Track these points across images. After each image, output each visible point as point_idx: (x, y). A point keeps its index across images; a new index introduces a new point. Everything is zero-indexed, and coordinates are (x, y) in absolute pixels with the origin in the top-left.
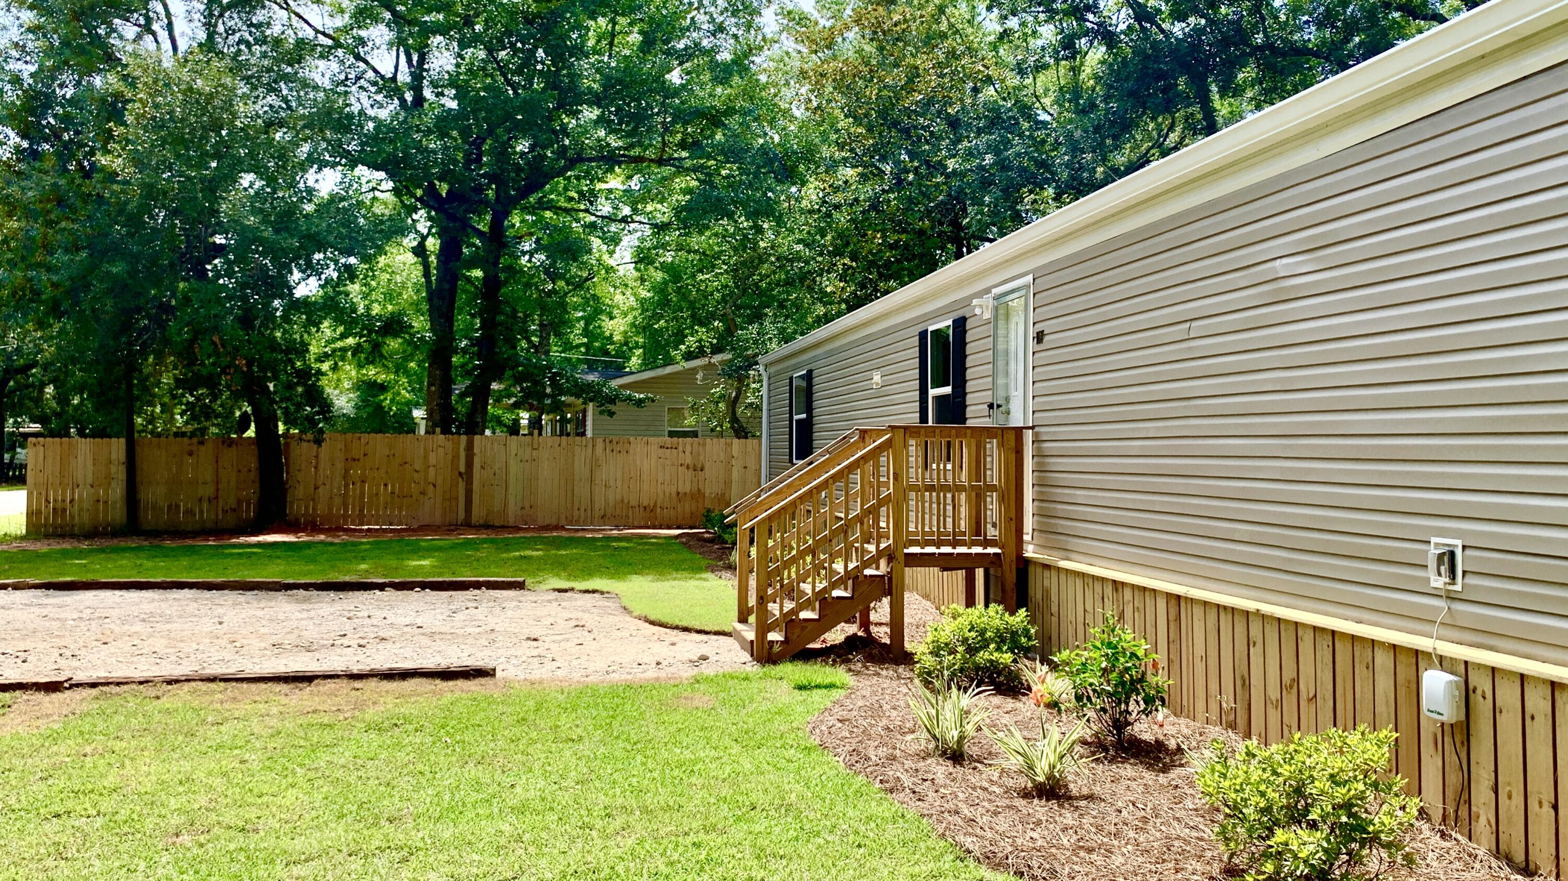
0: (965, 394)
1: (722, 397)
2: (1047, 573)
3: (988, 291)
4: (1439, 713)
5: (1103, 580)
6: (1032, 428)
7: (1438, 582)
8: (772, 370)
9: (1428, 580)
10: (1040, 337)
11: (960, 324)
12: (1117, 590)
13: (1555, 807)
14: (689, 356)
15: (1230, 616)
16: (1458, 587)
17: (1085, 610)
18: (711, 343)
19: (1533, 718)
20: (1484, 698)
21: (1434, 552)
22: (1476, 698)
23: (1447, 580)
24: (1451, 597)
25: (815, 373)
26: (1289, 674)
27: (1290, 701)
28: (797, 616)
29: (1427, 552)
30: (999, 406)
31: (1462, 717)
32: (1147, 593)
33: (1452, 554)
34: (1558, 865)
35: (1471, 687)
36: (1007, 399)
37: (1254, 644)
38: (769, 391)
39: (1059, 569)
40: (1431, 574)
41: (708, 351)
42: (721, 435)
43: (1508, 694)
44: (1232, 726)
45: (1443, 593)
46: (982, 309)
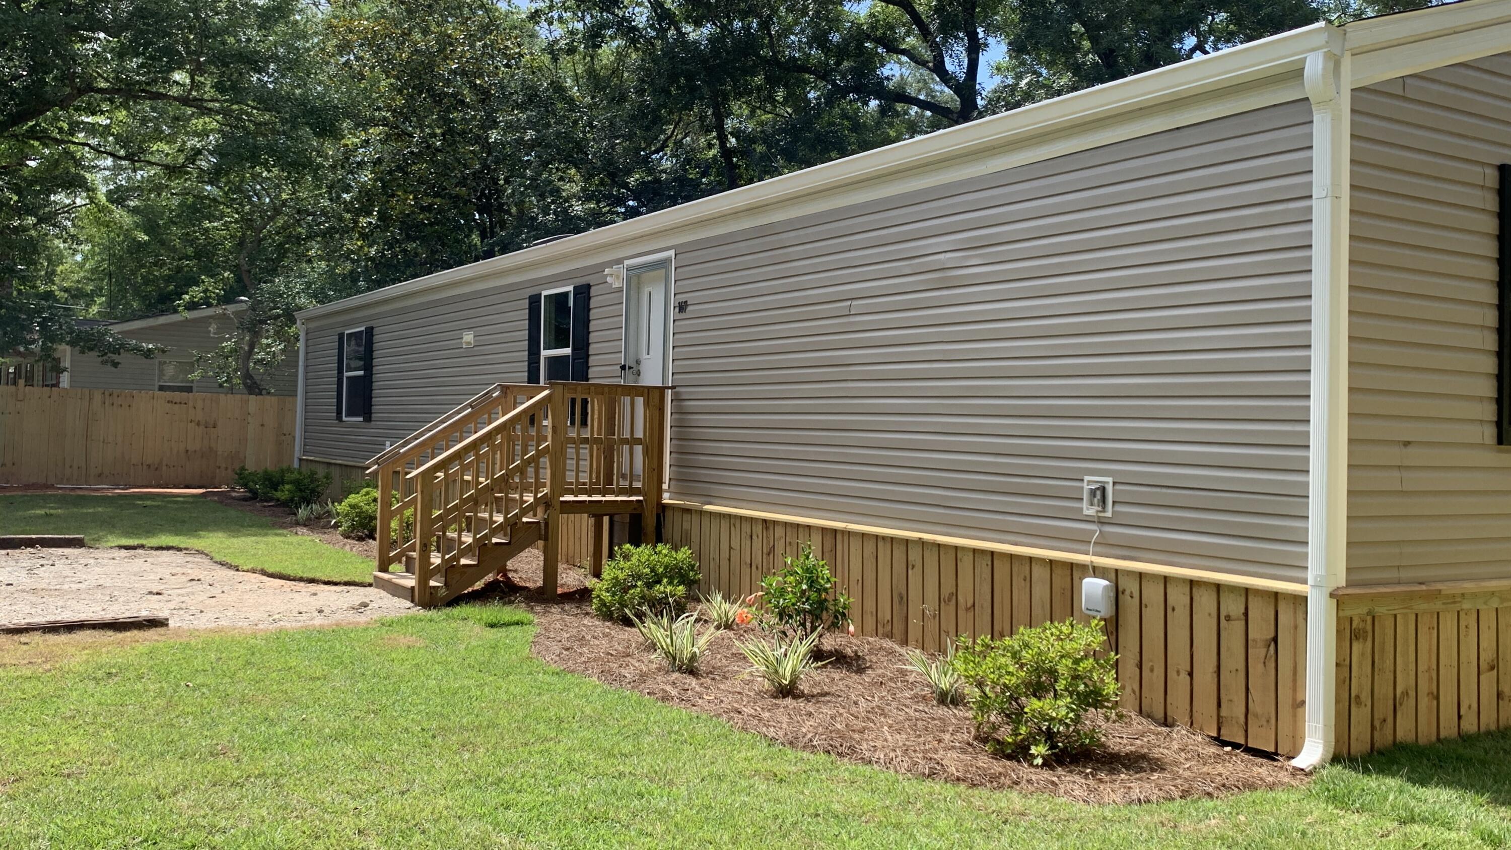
0: (588, 356)
1: (234, 351)
2: (687, 517)
3: (619, 261)
4: (1097, 611)
5: (752, 520)
6: (673, 388)
7: (1090, 511)
8: (312, 325)
9: (1082, 509)
10: (682, 307)
11: (583, 292)
12: (767, 528)
13: (1191, 674)
14: (192, 306)
15: (889, 545)
16: (1109, 514)
17: (730, 548)
18: (218, 295)
19: (1173, 609)
20: (1132, 597)
21: (1086, 487)
22: (1125, 599)
23: (1100, 509)
24: (1102, 522)
25: (375, 331)
26: (948, 589)
27: (949, 611)
28: (458, 562)
29: (1082, 488)
30: (630, 368)
31: (1114, 613)
32: (801, 530)
33: (1103, 490)
34: (1191, 717)
35: (1120, 589)
36: (638, 362)
37: (913, 567)
38: (307, 346)
39: (701, 513)
40: (1085, 504)
41: (215, 302)
42: (231, 390)
43: (1154, 594)
44: (890, 636)
45: (1096, 520)
46: (616, 278)
